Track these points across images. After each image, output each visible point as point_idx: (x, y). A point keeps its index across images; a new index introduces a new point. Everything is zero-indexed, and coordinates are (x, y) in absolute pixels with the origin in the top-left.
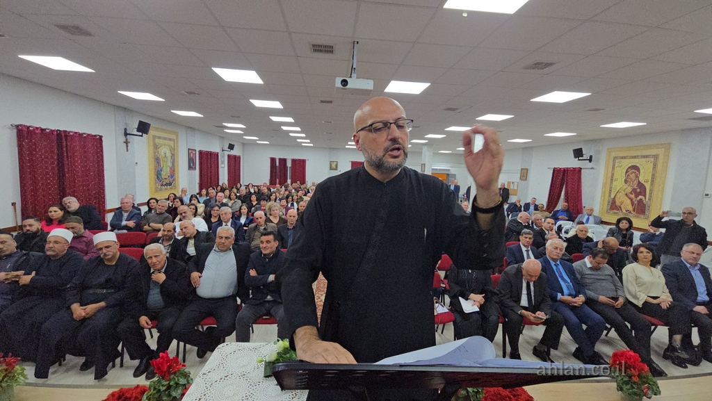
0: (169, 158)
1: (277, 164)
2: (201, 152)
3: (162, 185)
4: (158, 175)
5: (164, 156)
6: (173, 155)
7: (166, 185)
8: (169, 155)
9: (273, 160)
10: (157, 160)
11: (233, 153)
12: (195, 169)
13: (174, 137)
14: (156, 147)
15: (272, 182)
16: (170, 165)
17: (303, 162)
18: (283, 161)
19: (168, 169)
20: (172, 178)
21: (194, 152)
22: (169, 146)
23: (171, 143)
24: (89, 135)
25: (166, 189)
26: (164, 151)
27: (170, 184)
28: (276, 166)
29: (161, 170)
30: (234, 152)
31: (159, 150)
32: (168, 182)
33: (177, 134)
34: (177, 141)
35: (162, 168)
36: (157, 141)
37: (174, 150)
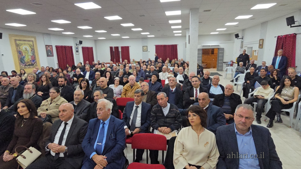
0: (30, 51)
1: (114, 50)
2: (57, 47)
3: (26, 65)
4: (22, 60)
6: (33, 50)
7: (29, 65)
8: (29, 49)
9: (111, 48)
10: (20, 52)
13: (33, 39)
16: (31, 55)
17: (128, 48)
18: (117, 48)
19: (30, 57)
20: (34, 61)
22: (29, 44)
23: (31, 43)
25: (29, 68)
26: (25, 47)
27: (32, 65)
29: (24, 58)
31: (21, 47)
32: (31, 64)
33: (35, 38)
34: (36, 41)
35: (25, 56)
36: (18, 42)
37: (33, 46)
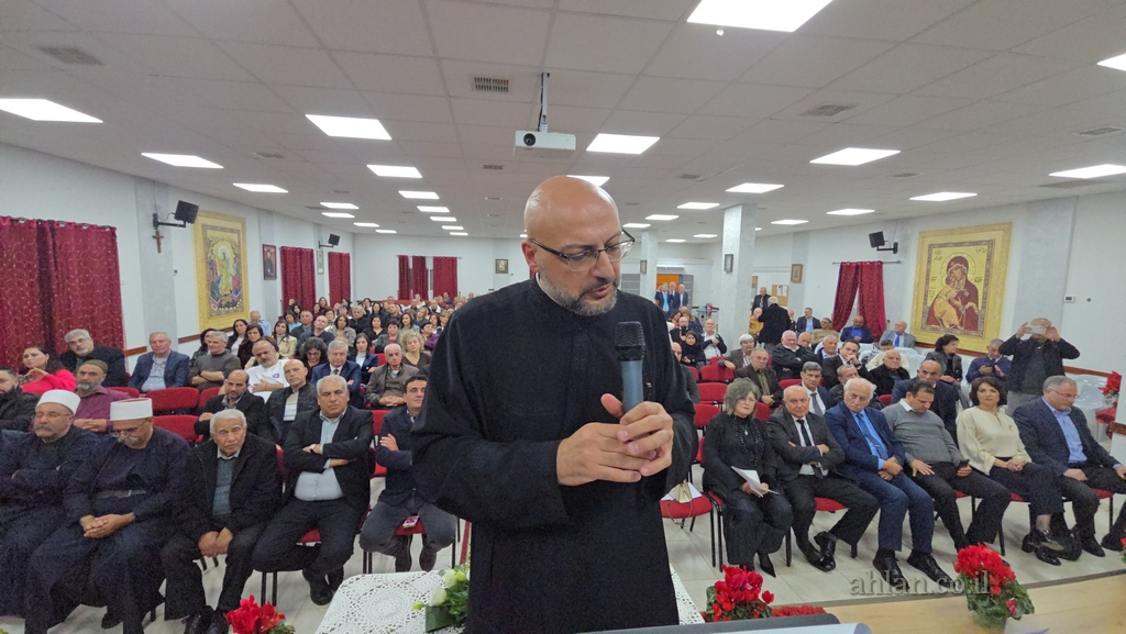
0: (231, 262)
1: (411, 266)
2: (284, 251)
3: (220, 306)
4: (213, 289)
5: (220, 256)
6: (237, 257)
7: (228, 305)
8: (230, 255)
9: (403, 260)
10: (211, 265)
11: (337, 249)
12: (275, 277)
13: (238, 226)
14: (208, 244)
15: (404, 295)
16: (233, 272)
17: (453, 261)
18: (420, 261)
19: (230, 279)
20: (236, 293)
21: (272, 250)
22: (231, 241)
23: (234, 237)
24: (92, 226)
25: (228, 313)
26: (223, 249)
27: (234, 304)
28: (408, 270)
29: (218, 282)
30: (339, 249)
31: (214, 248)
32: (231, 300)
33: (243, 222)
34: (244, 233)
35: (220, 278)
36: (210, 233)
37: (239, 247)
